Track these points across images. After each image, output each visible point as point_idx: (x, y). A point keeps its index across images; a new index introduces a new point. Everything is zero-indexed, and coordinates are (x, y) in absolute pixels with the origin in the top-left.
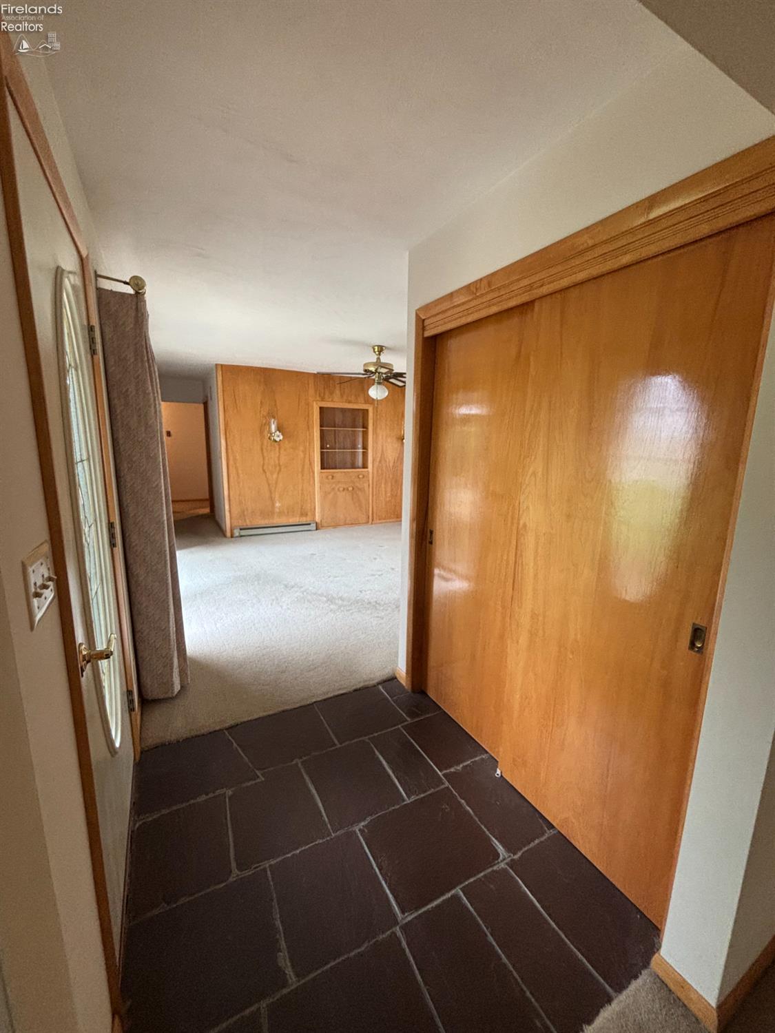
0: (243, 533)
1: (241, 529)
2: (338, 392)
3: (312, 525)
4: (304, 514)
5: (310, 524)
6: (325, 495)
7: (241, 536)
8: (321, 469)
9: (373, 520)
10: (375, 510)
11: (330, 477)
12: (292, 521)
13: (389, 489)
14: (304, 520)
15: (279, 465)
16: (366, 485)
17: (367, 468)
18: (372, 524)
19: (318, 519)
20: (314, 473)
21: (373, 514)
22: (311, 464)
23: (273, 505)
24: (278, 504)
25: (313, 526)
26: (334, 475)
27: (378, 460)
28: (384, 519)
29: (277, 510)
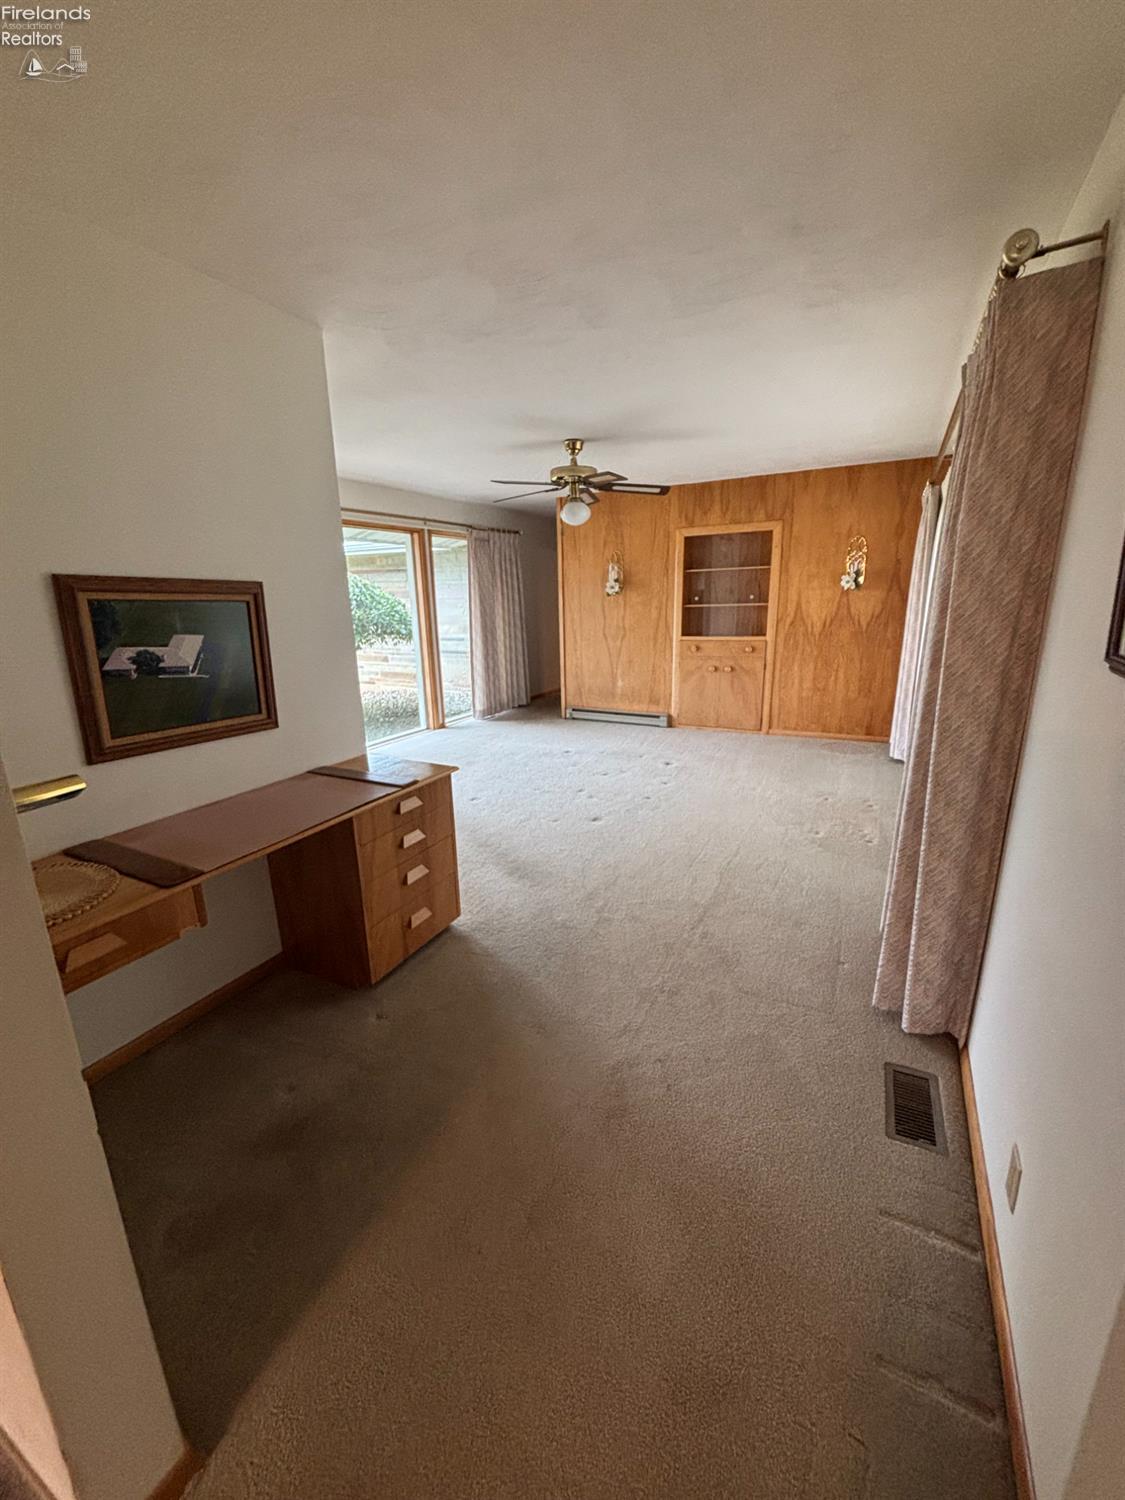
0: (576, 715)
1: (574, 710)
2: (717, 507)
3: (662, 718)
4: (654, 701)
5: (658, 717)
6: (685, 677)
7: (574, 719)
8: (683, 634)
9: (770, 727)
10: (775, 712)
11: (693, 649)
12: (636, 708)
13: (809, 676)
14: (653, 710)
15: (624, 628)
16: (759, 665)
17: (764, 635)
18: (768, 733)
19: (674, 712)
20: (671, 640)
21: (770, 716)
22: (668, 628)
23: (614, 684)
24: (620, 683)
25: (663, 721)
26: (702, 645)
27: (789, 621)
28: (795, 729)
29: (619, 691)
